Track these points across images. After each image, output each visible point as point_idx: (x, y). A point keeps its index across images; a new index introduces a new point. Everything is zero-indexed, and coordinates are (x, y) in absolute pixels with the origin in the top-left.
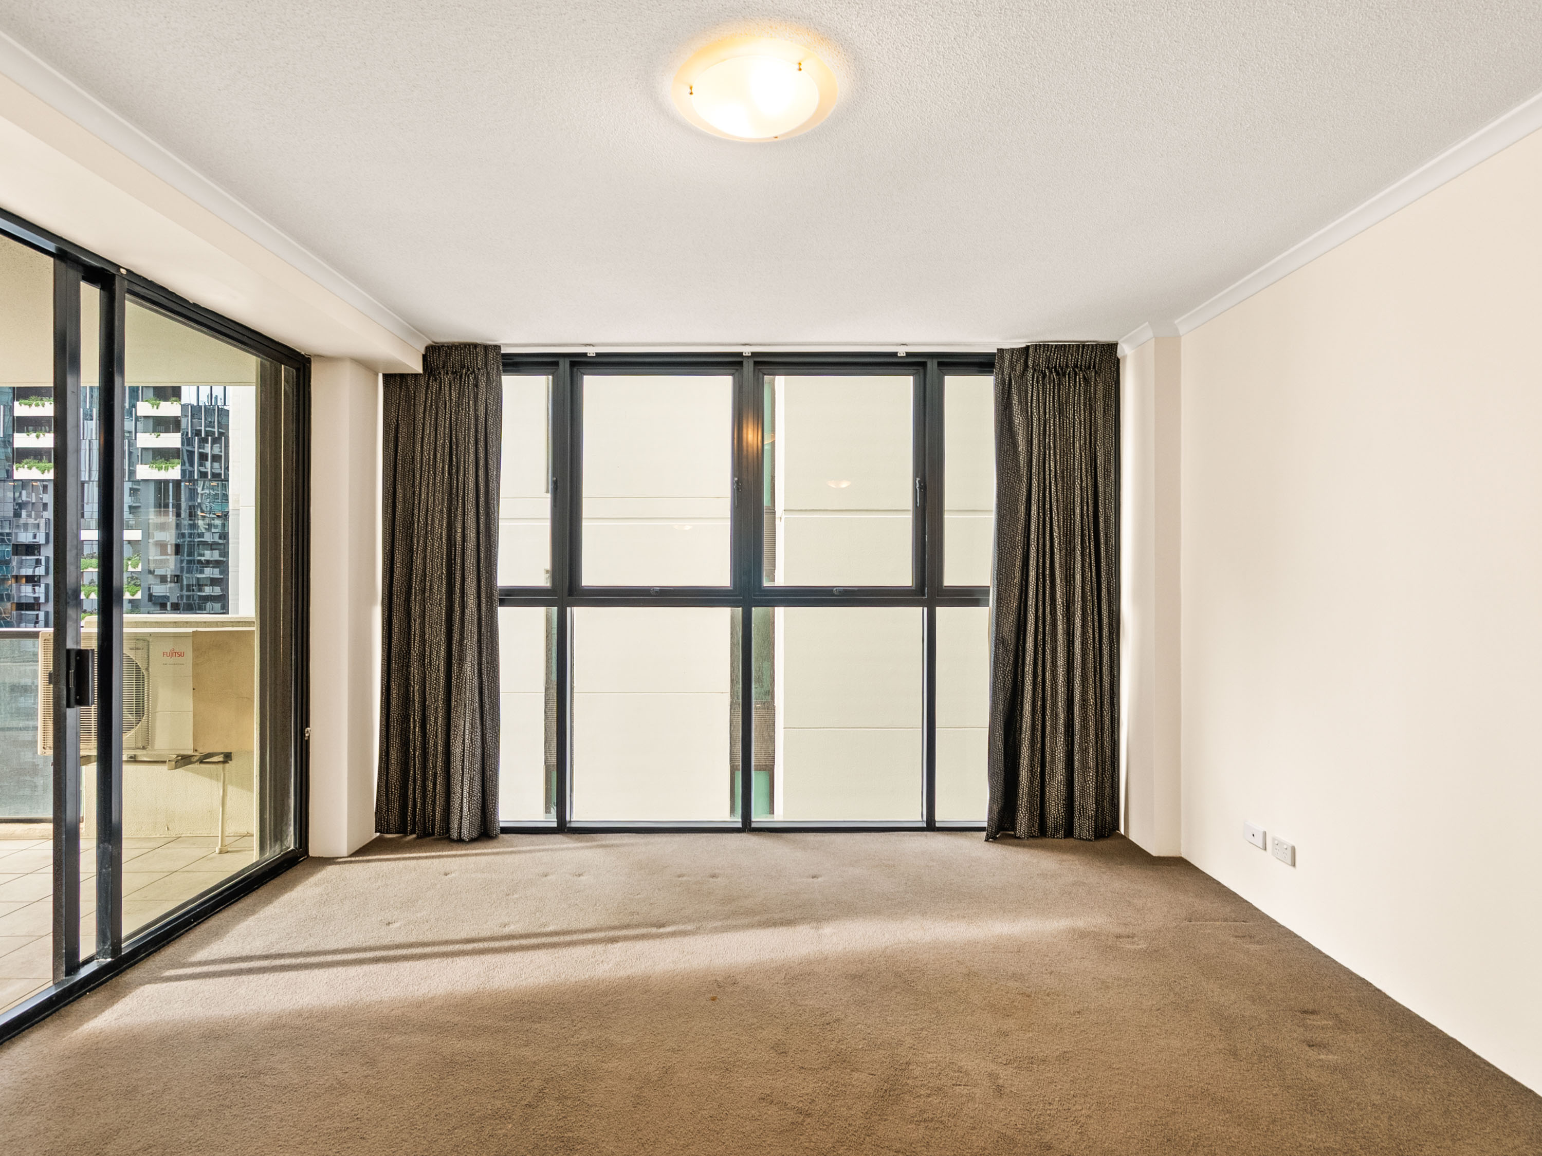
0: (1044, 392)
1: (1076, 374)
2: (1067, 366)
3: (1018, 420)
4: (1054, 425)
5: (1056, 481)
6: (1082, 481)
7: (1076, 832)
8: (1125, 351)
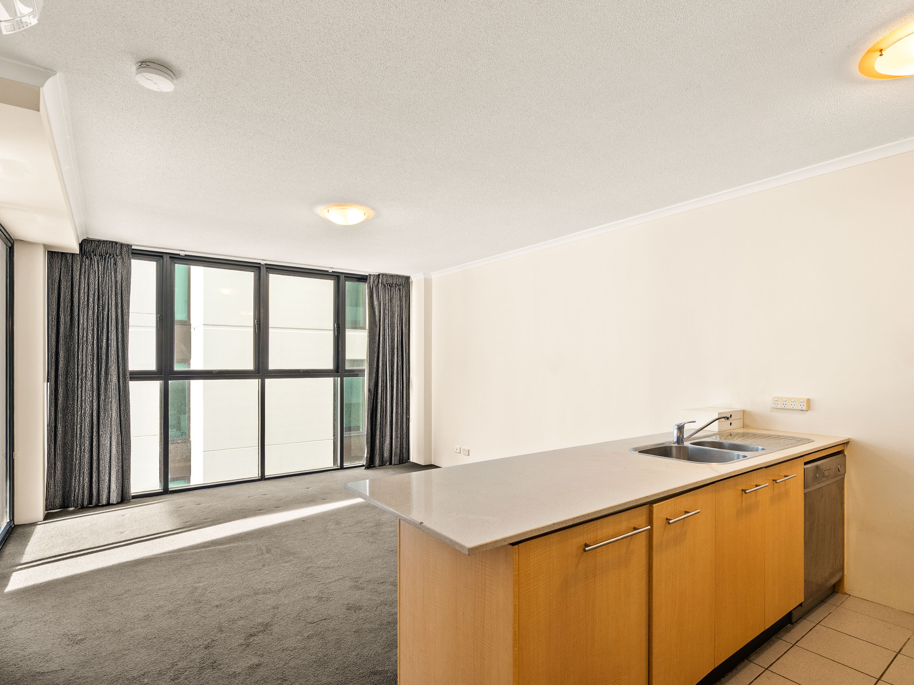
0: (385, 293)
1: (396, 287)
2: (393, 284)
3: (376, 303)
4: (388, 306)
5: (388, 328)
6: (398, 328)
7: (393, 463)
8: (413, 279)
